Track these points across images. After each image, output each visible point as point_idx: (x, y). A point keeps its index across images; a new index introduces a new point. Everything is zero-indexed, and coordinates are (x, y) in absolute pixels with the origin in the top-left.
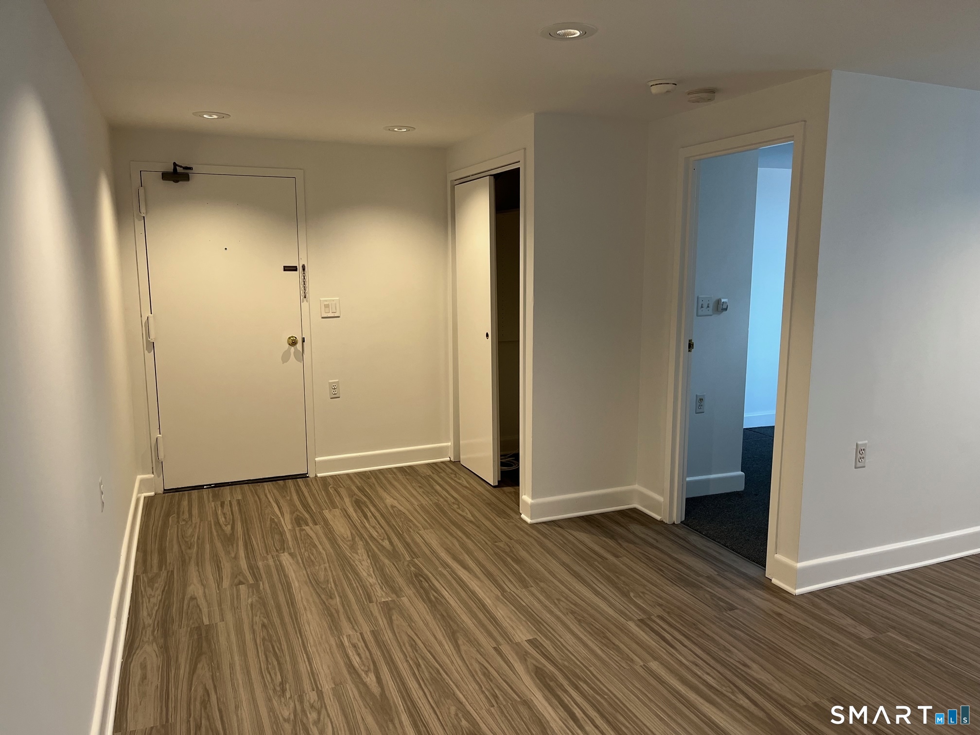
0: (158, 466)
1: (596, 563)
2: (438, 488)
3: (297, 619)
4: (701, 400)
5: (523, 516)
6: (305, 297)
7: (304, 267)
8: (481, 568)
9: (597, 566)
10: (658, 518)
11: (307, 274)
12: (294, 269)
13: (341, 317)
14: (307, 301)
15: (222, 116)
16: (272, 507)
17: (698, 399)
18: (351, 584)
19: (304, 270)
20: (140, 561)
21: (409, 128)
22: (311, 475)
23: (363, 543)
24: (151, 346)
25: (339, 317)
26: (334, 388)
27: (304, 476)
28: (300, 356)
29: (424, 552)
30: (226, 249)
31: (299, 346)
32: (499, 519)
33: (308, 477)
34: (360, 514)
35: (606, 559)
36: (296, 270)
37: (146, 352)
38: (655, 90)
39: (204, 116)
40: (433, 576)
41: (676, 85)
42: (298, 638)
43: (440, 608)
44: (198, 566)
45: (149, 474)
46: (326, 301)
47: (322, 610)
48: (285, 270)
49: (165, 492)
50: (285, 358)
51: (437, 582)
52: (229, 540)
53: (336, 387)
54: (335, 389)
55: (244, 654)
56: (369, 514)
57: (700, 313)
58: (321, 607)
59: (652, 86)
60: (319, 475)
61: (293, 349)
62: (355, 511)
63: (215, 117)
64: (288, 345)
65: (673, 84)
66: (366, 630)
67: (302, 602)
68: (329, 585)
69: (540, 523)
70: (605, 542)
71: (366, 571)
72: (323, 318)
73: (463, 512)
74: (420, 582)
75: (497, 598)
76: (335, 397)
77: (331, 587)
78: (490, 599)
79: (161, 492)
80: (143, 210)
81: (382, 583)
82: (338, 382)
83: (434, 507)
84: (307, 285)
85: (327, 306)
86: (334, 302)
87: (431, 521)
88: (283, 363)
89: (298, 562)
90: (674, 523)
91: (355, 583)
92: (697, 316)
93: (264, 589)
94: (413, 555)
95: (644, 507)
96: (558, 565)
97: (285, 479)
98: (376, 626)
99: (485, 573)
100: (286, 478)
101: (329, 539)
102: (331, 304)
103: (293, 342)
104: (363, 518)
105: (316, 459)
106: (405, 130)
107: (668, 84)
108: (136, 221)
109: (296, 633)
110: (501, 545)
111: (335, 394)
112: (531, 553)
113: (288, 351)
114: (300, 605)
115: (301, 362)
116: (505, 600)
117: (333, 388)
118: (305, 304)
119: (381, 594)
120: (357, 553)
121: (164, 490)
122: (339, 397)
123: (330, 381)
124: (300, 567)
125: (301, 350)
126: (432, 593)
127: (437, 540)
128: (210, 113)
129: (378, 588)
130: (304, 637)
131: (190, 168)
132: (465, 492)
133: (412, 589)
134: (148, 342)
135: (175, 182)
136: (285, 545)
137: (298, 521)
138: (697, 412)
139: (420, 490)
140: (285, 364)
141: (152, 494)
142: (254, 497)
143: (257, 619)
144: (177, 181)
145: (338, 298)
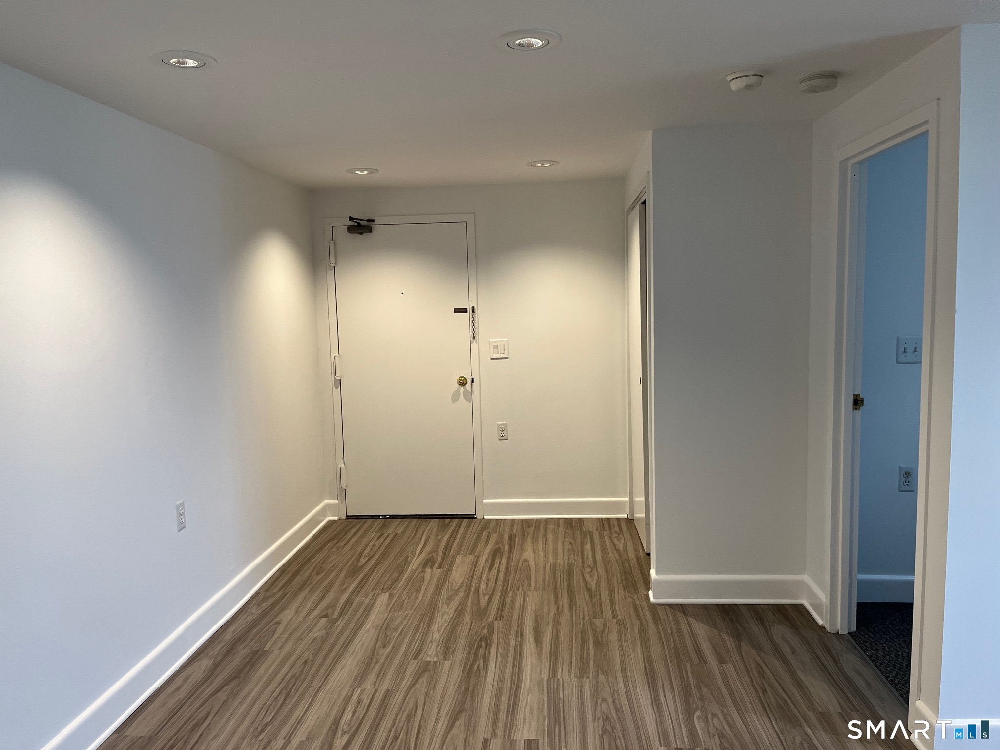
0: (343, 493)
1: (688, 665)
2: (588, 547)
3: (337, 661)
4: (908, 474)
5: (650, 593)
6: (474, 339)
7: (473, 308)
8: (553, 645)
9: (686, 670)
10: (820, 622)
11: (476, 316)
12: (464, 311)
13: (510, 358)
14: (476, 342)
15: (372, 171)
16: (417, 546)
17: (903, 473)
18: (414, 636)
19: (473, 311)
20: (273, 579)
21: (553, 162)
22: (479, 516)
23: (464, 594)
24: (338, 383)
25: (507, 358)
26: (503, 429)
27: (471, 517)
28: (469, 397)
29: (512, 616)
30: (402, 293)
31: (468, 386)
32: (621, 592)
33: (476, 518)
34: (488, 564)
35: (705, 662)
36: (466, 312)
37: (334, 388)
38: (735, 86)
39: (356, 172)
40: (498, 643)
41: (762, 76)
42: (320, 682)
43: (472, 680)
44: (309, 593)
45: (335, 500)
46: (495, 342)
47: (366, 657)
48: (456, 312)
49: (347, 518)
50: (456, 397)
51: (495, 651)
52: (354, 572)
53: (504, 429)
54: (502, 431)
55: (265, 687)
56: (496, 565)
57: (902, 358)
58: (369, 651)
59: (730, 81)
60: (486, 517)
61: (462, 389)
62: (487, 560)
63: (365, 172)
64: (457, 386)
65: (754, 75)
66: (385, 687)
67: (357, 645)
68: (395, 633)
69: (664, 604)
70: (724, 641)
71: (440, 625)
72: (492, 359)
73: (590, 577)
74: (479, 647)
75: (540, 683)
76: (503, 439)
77: (394, 636)
78: (531, 681)
79: (344, 518)
80: (333, 261)
81: (443, 641)
82: (506, 424)
83: (566, 567)
84: (476, 326)
85: (496, 347)
86: (502, 344)
87: (549, 583)
88: (453, 403)
89: (388, 605)
90: (838, 633)
91: (419, 636)
92: (898, 362)
93: (338, 625)
94: (500, 616)
95: (812, 605)
96: (640, 657)
97: (453, 518)
98: (396, 687)
99: (552, 652)
100: (455, 516)
101: (438, 584)
102: (500, 345)
103: (462, 383)
104: (487, 569)
105: (484, 501)
106: (549, 165)
107: (747, 76)
108: (328, 270)
109: (323, 676)
110: (598, 622)
111: (503, 436)
112: (623, 637)
113: (458, 392)
114: (351, 649)
115: (470, 402)
116: (545, 687)
117: (501, 429)
118: (474, 345)
119: (431, 654)
120: (448, 605)
121: (347, 516)
122: (507, 440)
123: (498, 423)
124: (387, 609)
125: (470, 390)
126: (480, 662)
127: (536, 604)
128: (362, 170)
129: (435, 644)
130: (326, 682)
131: (373, 221)
132: (611, 556)
133: (465, 654)
134: (335, 379)
135: (360, 234)
136: (395, 585)
137: (428, 562)
138: (902, 489)
139: (568, 546)
140: (455, 403)
141: (336, 518)
142: (412, 532)
143: (306, 654)
144: (361, 233)
145: (507, 339)
